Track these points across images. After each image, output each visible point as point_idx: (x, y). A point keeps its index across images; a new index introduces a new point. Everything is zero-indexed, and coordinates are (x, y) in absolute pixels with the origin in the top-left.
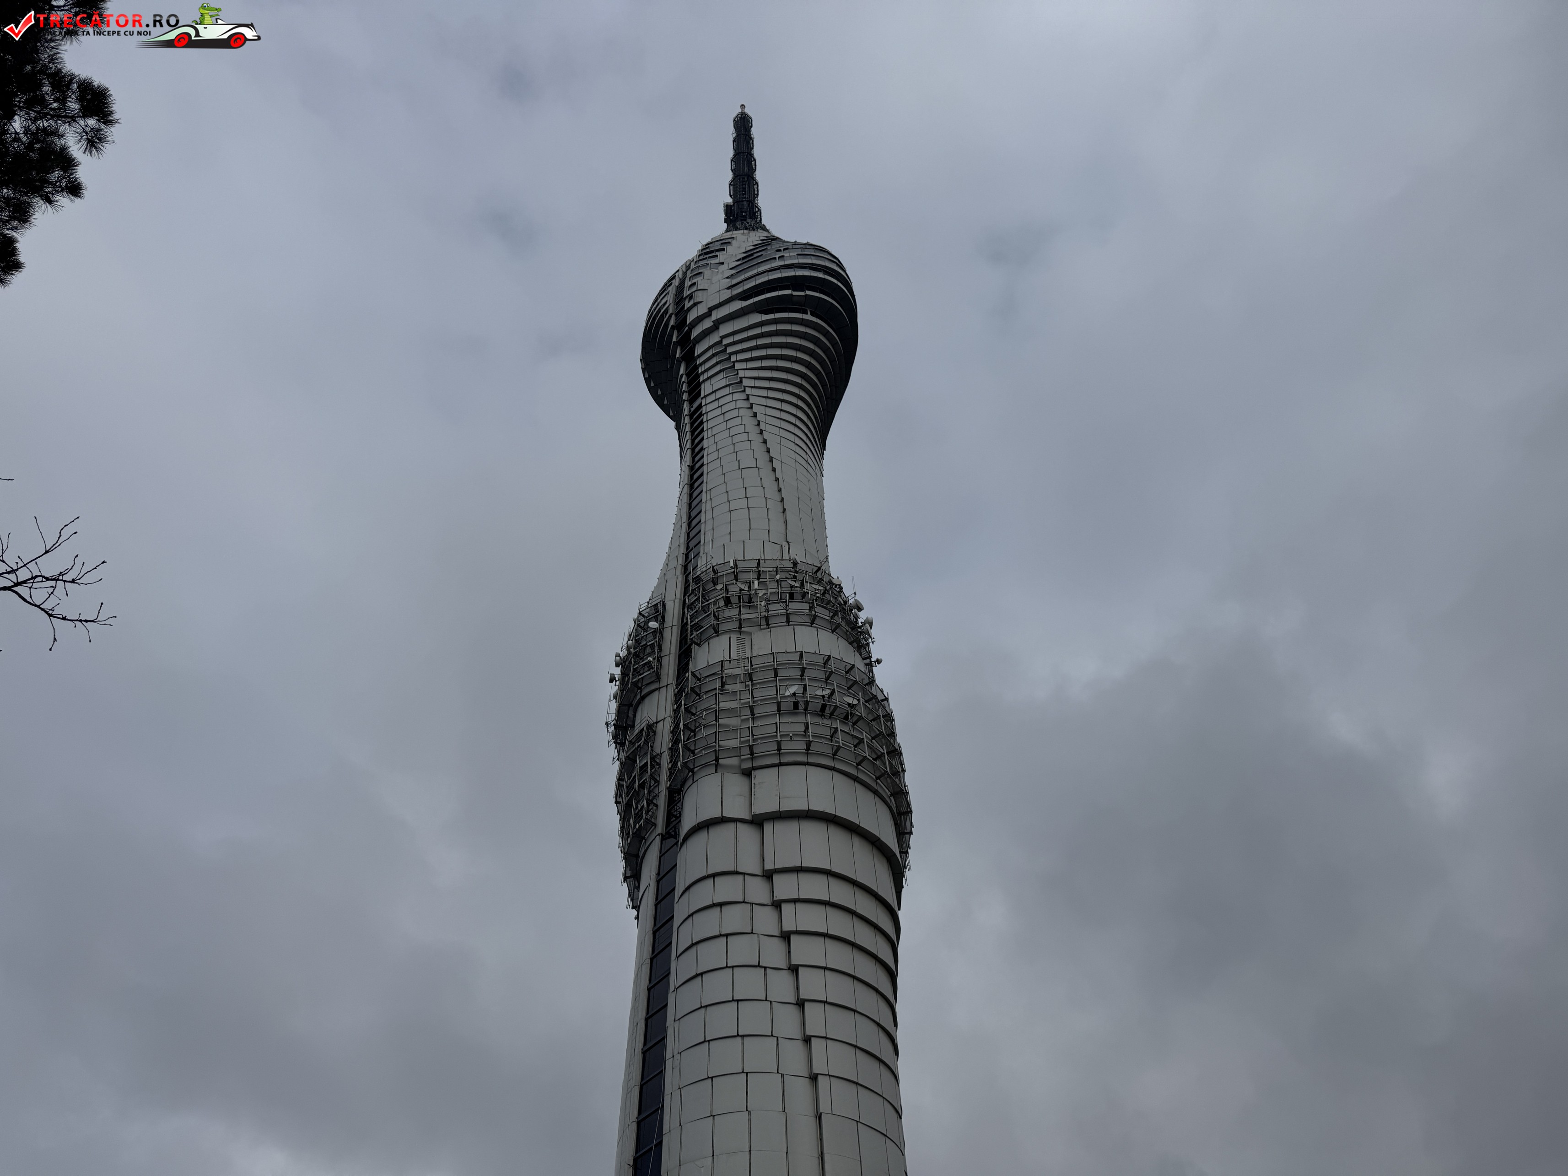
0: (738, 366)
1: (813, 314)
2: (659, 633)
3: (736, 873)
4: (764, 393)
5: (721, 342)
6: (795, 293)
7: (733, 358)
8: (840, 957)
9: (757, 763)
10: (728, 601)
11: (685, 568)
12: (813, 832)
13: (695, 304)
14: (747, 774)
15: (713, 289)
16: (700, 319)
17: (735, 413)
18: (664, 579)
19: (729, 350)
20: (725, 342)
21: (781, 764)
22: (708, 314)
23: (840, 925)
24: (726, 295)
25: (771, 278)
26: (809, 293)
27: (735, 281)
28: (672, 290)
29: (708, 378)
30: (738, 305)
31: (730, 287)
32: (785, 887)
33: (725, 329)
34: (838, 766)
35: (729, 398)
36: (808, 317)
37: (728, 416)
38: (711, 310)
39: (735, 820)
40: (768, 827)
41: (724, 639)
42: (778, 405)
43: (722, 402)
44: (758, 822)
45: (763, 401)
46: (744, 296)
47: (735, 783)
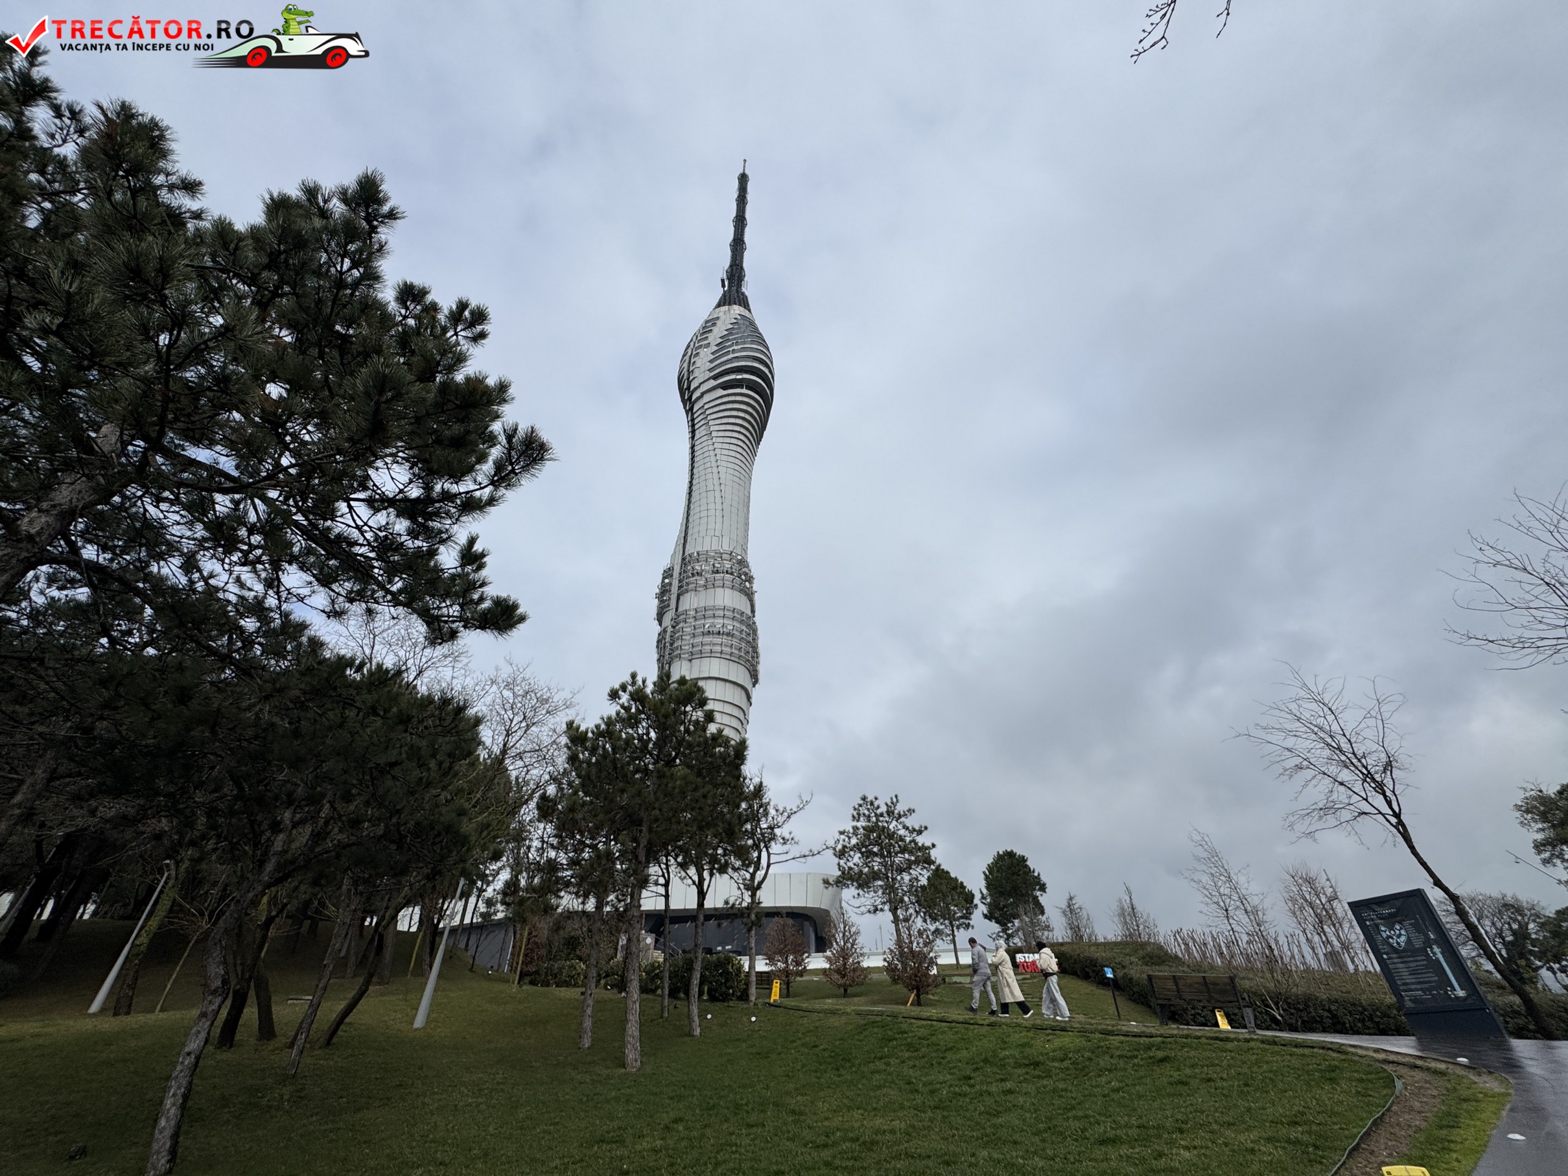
0: (711, 423)
1: (755, 392)
2: (670, 584)
4: (721, 440)
6: (739, 377)
7: (709, 418)
9: (694, 657)
10: (694, 574)
11: (683, 546)
20: (705, 407)
21: (702, 657)
22: (700, 386)
24: (707, 375)
25: (731, 365)
27: (713, 365)
30: (713, 383)
35: (706, 442)
36: (744, 391)
46: (715, 378)
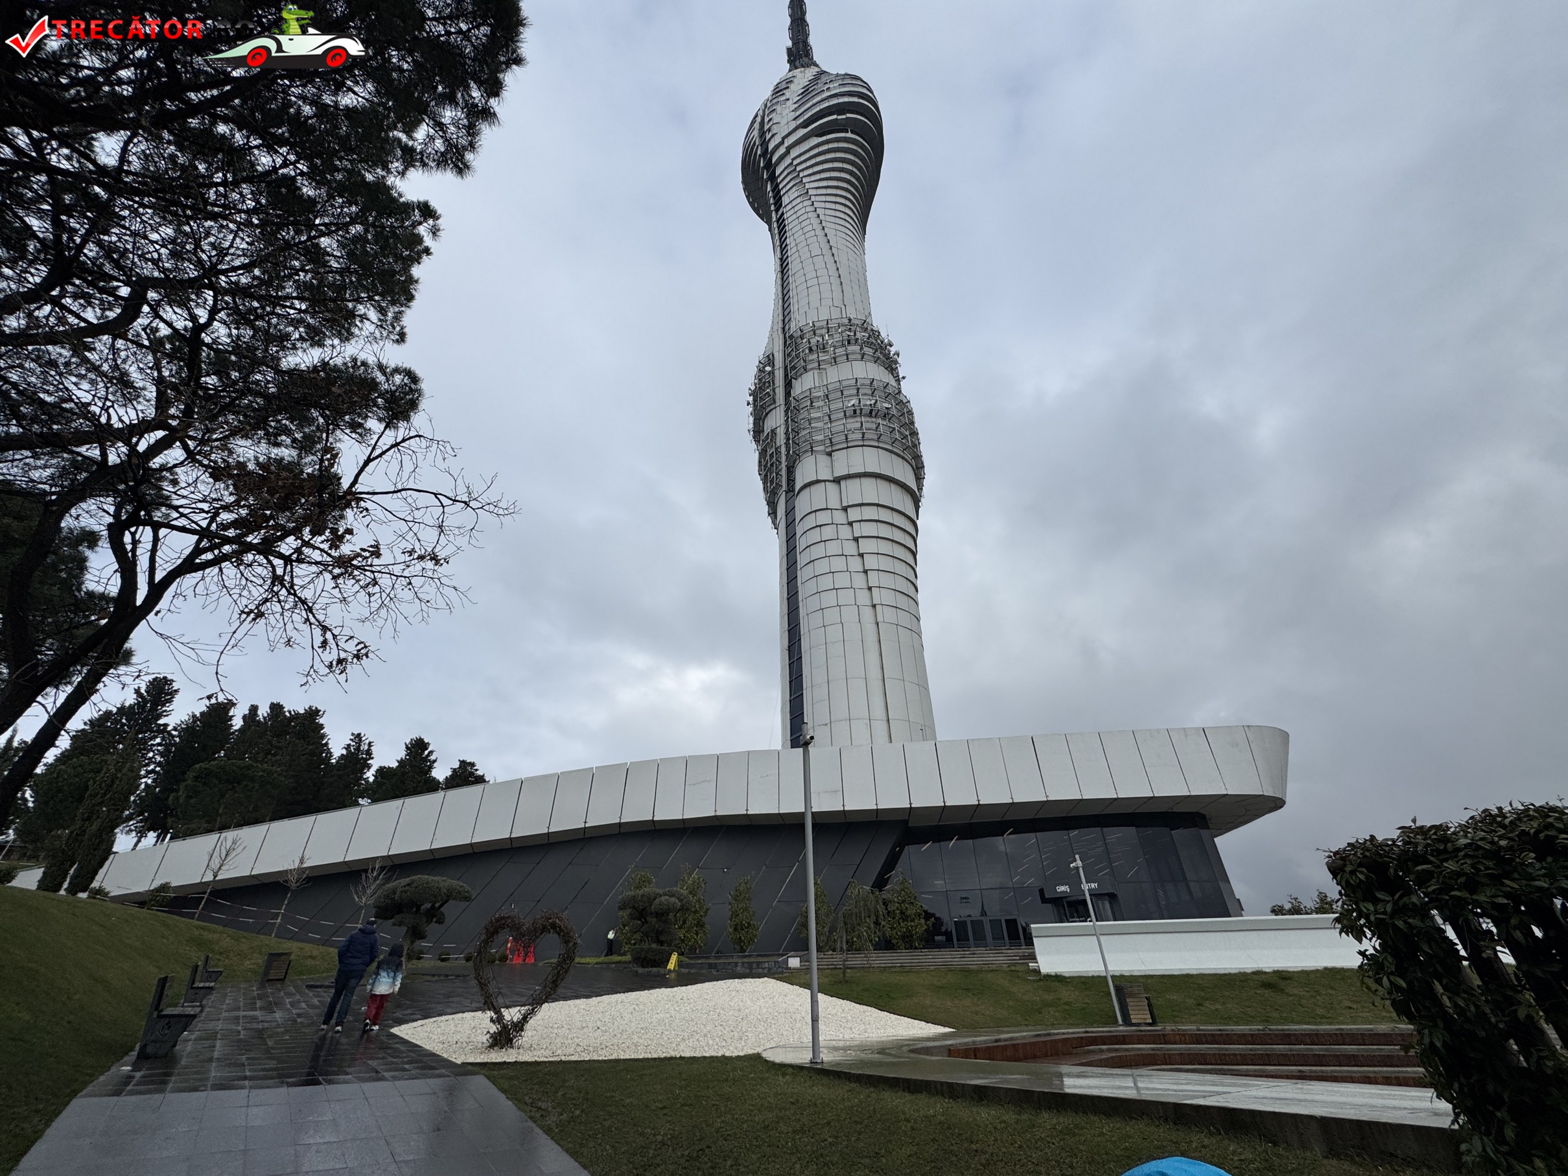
0: (805, 180)
1: (852, 132)
2: (772, 373)
3: (827, 509)
4: (823, 198)
5: (792, 163)
6: (839, 117)
7: (801, 175)
8: (885, 547)
9: (835, 448)
10: (811, 350)
11: (784, 329)
12: (868, 483)
13: (773, 136)
14: (830, 454)
15: (784, 122)
16: (777, 147)
17: (805, 216)
18: (771, 339)
19: (798, 169)
20: (795, 162)
21: (848, 447)
22: (782, 143)
23: (885, 531)
24: (793, 125)
25: (822, 107)
26: (849, 115)
27: (798, 113)
28: (757, 125)
29: (787, 192)
30: (802, 132)
31: (795, 119)
32: (854, 514)
33: (794, 152)
34: (881, 445)
35: (801, 206)
36: (849, 135)
37: (801, 219)
38: (783, 139)
39: (825, 481)
40: (843, 483)
41: (810, 374)
42: (833, 206)
43: (796, 209)
44: (837, 481)
45: (823, 205)
46: (805, 125)
47: (823, 460)
